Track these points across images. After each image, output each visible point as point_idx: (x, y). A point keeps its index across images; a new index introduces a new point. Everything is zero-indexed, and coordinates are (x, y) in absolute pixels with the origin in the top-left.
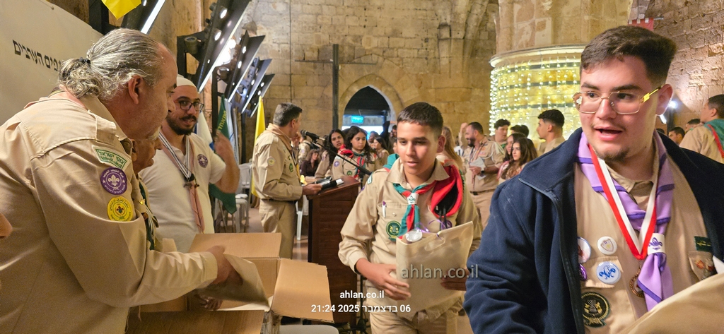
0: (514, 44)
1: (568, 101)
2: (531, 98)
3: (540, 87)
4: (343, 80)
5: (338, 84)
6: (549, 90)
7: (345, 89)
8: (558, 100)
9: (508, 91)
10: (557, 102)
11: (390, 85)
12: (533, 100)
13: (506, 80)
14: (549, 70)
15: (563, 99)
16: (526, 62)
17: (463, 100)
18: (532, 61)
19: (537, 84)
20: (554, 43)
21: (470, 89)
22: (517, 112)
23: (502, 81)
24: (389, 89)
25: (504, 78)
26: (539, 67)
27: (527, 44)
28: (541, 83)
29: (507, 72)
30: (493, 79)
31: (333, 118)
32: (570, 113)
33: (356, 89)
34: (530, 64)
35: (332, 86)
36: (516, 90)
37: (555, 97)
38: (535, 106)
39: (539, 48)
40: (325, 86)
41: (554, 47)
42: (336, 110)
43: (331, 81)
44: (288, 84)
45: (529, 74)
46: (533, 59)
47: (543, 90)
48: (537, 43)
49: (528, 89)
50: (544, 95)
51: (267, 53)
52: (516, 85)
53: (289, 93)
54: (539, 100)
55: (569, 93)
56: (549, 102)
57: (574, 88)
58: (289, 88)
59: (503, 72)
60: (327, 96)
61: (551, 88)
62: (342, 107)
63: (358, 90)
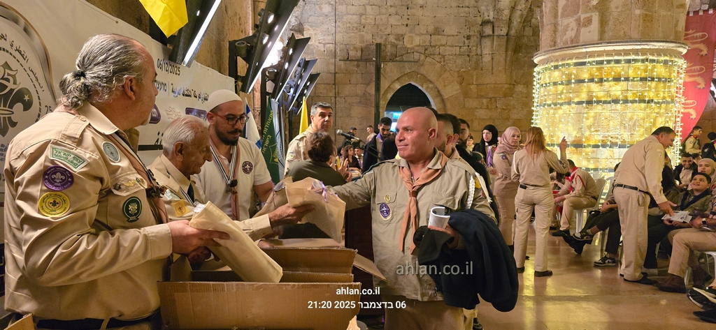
0: (559, 41)
1: (614, 98)
2: (575, 95)
3: (585, 84)
4: (385, 78)
5: (380, 81)
6: (594, 87)
7: (387, 86)
8: (604, 97)
9: (551, 87)
10: (603, 99)
11: (431, 82)
12: (578, 96)
13: (550, 77)
14: (595, 67)
15: (610, 96)
16: (571, 59)
17: (505, 95)
18: (577, 58)
19: (583, 81)
20: (601, 39)
21: (513, 85)
22: (560, 108)
23: (544, 79)
24: (431, 86)
25: (547, 75)
26: (584, 64)
27: (572, 41)
28: (586, 80)
29: (550, 69)
30: (536, 76)
31: (375, 114)
32: (616, 110)
33: (397, 86)
34: (574, 61)
35: (374, 83)
36: (560, 87)
37: (601, 94)
38: (580, 103)
39: (584, 45)
40: (368, 84)
41: (601, 44)
42: (377, 106)
43: (374, 79)
44: (333, 82)
45: (574, 72)
46: (578, 56)
47: (588, 87)
48: (582, 39)
49: (573, 85)
50: (590, 92)
51: (313, 53)
52: (560, 82)
53: (334, 91)
54: (584, 97)
55: (617, 90)
56: (595, 99)
57: (623, 85)
58: (334, 86)
59: (546, 69)
60: (369, 94)
61: (597, 85)
62: (383, 103)
63: (399, 87)
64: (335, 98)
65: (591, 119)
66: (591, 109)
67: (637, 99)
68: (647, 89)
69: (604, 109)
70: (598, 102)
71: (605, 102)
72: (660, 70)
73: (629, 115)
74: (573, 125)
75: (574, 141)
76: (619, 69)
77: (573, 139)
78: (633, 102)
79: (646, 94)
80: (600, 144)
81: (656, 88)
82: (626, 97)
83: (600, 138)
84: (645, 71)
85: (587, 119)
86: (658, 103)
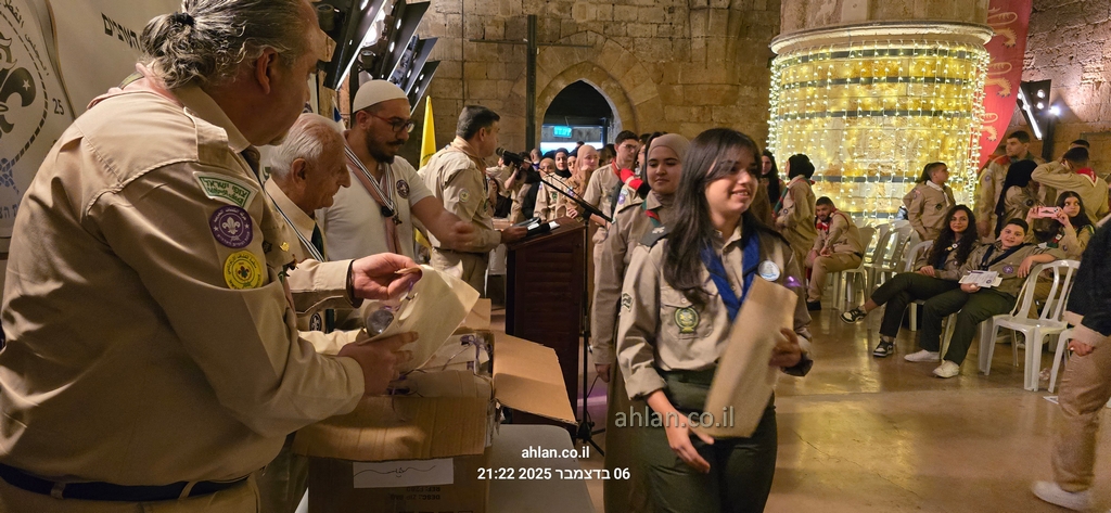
0: (809, 19)
1: (888, 107)
2: (831, 102)
3: (847, 86)
4: (543, 71)
5: (535, 76)
6: (859, 90)
7: (545, 86)
8: (873, 105)
9: (797, 90)
10: (872, 109)
11: (614, 80)
12: (835, 104)
13: (795, 74)
14: (860, 62)
15: (882, 105)
16: (827, 46)
17: (726, 102)
18: (836, 46)
19: (842, 81)
20: (870, 19)
21: (736, 86)
22: (809, 122)
23: (787, 76)
24: (613, 85)
25: (791, 71)
26: (845, 55)
27: (829, 19)
28: (849, 80)
29: (796, 62)
30: (775, 72)
31: (527, 128)
32: (891, 125)
33: (562, 85)
34: (832, 50)
35: (525, 79)
36: (810, 90)
37: (869, 101)
38: (838, 114)
39: (848, 26)
40: (515, 81)
41: (872, 24)
42: (531, 117)
43: (525, 73)
44: (459, 76)
45: (831, 66)
46: (838, 42)
47: (851, 90)
48: (843, 18)
49: (829, 88)
50: (853, 98)
51: (428, 28)
52: (810, 82)
53: (461, 93)
54: (844, 105)
55: (891, 95)
56: (860, 109)
57: (899, 88)
58: (461, 83)
59: (790, 62)
60: (518, 96)
61: (863, 87)
62: (540, 112)
63: (564, 87)
65: (855, 139)
66: (855, 124)
67: (920, 109)
68: (934, 94)
69: (872, 124)
70: (865, 113)
71: (875, 113)
72: (953, 67)
73: (908, 133)
74: (827, 148)
75: (828, 172)
76: (896, 62)
77: (827, 168)
78: (915, 113)
79: (932, 102)
80: (865, 176)
81: (947, 93)
82: (905, 106)
83: (865, 168)
84: (933, 67)
85: (848, 138)
86: (949, 115)
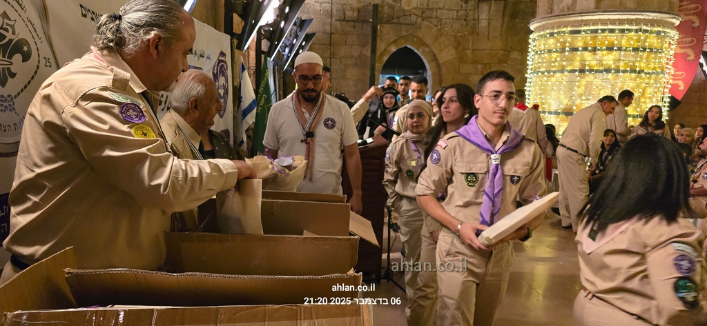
0: (555, 8)
1: (607, 67)
2: (568, 63)
3: (579, 53)
4: (381, 40)
5: (376, 43)
6: (587, 55)
7: (382, 49)
8: (596, 66)
9: (546, 55)
10: (595, 68)
11: (427, 46)
12: (571, 65)
13: (545, 45)
14: (589, 36)
15: (602, 65)
16: (566, 26)
17: (500, 62)
18: (572, 26)
19: (575, 50)
20: (596, 8)
21: (508, 51)
22: (553, 76)
23: (539, 45)
24: (427, 49)
25: (543, 42)
26: (579, 32)
27: (569, 9)
28: (580, 49)
29: (545, 36)
30: (532, 43)
31: (370, 77)
32: (608, 79)
33: (393, 49)
34: (570, 29)
35: (370, 45)
36: (554, 55)
37: (594, 63)
38: (573, 71)
39: (581, 13)
40: (364, 46)
41: (597, 12)
42: (373, 69)
43: (370, 41)
44: (328, 43)
45: (569, 40)
46: (574, 24)
47: (582, 55)
48: (579, 7)
49: (567, 53)
50: (583, 61)
51: (309, 13)
52: (554, 50)
53: (329, 52)
54: (577, 65)
56: (587, 68)
57: (615, 54)
58: (329, 47)
59: (542, 36)
60: (365, 56)
61: (591, 53)
62: (379, 66)
63: (395, 50)
64: (331, 58)
65: (583, 88)
66: (584, 78)
67: (628, 69)
68: (639, 59)
69: (595, 78)
70: (591, 71)
71: (597, 71)
72: (653, 41)
73: (620, 85)
74: (565, 93)
75: (565, 109)
76: (613, 37)
77: (564, 107)
78: (625, 71)
79: (637, 64)
81: (647, 58)
82: (618, 66)
84: (638, 41)
85: (579, 87)
86: (649, 73)
